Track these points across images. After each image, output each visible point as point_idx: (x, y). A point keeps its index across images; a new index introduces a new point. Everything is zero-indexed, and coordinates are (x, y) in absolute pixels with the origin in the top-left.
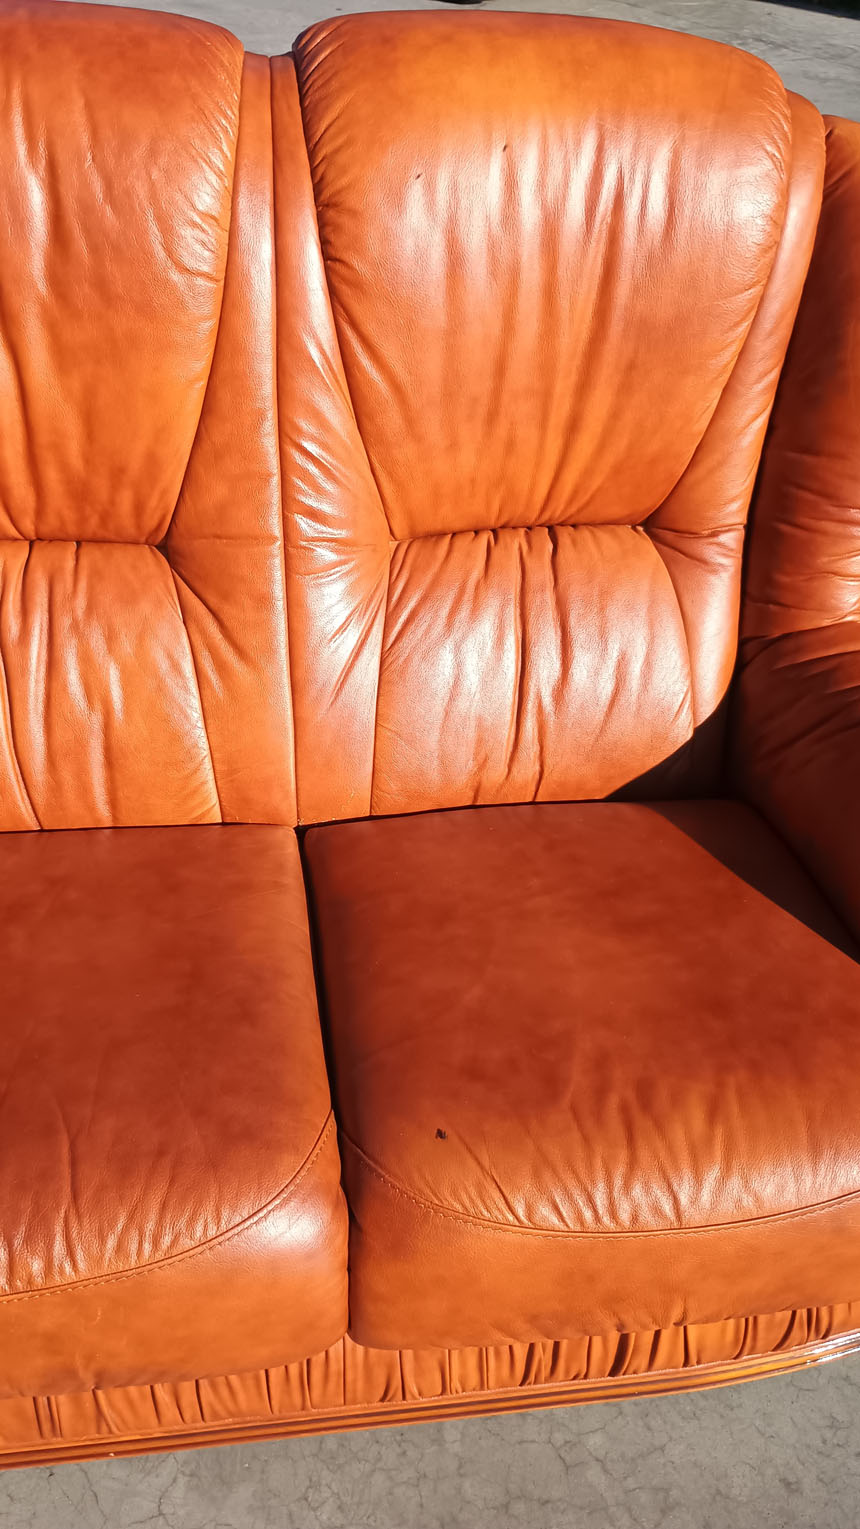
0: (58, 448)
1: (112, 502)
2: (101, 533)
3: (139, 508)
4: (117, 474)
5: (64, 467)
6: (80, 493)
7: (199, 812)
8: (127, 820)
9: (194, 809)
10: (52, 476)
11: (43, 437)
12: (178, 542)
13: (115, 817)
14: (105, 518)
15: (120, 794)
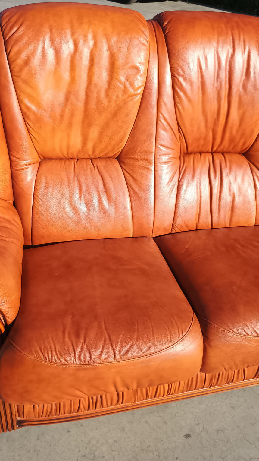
0: (231, 128)
1: (239, 142)
2: (232, 151)
3: (244, 144)
4: (243, 135)
5: (231, 133)
6: (232, 140)
7: (251, 222)
8: (233, 225)
9: (250, 222)
10: (227, 135)
11: (229, 125)
12: (251, 153)
13: (230, 224)
14: (234, 147)
15: (233, 218)
